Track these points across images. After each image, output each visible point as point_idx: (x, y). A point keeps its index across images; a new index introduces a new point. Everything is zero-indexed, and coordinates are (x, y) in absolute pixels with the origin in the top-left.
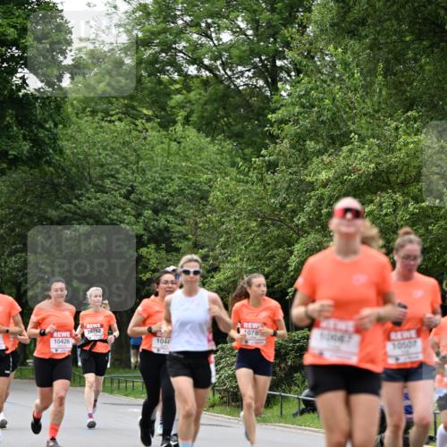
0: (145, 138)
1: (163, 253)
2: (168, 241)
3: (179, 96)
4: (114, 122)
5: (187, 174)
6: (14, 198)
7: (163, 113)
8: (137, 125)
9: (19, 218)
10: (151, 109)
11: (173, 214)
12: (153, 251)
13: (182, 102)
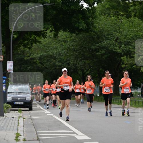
0: (122, 22)
1: (129, 59)
2: (130, 54)
3: (132, 8)
4: (111, 17)
5: (135, 33)
6: (80, 43)
7: (127, 13)
8: (119, 18)
9: (82, 49)
10: (123, 12)
11: (131, 46)
12: (125, 58)
13: (133, 10)
